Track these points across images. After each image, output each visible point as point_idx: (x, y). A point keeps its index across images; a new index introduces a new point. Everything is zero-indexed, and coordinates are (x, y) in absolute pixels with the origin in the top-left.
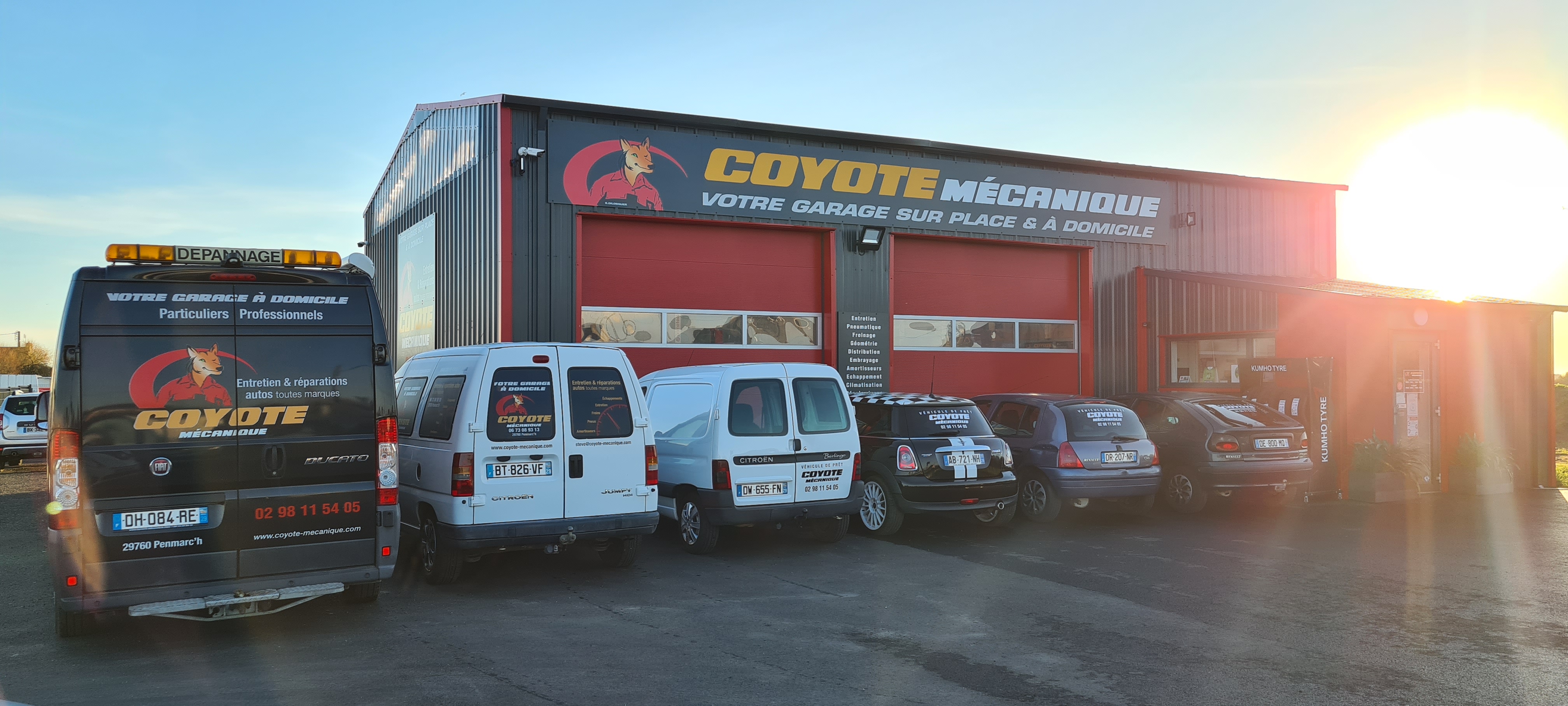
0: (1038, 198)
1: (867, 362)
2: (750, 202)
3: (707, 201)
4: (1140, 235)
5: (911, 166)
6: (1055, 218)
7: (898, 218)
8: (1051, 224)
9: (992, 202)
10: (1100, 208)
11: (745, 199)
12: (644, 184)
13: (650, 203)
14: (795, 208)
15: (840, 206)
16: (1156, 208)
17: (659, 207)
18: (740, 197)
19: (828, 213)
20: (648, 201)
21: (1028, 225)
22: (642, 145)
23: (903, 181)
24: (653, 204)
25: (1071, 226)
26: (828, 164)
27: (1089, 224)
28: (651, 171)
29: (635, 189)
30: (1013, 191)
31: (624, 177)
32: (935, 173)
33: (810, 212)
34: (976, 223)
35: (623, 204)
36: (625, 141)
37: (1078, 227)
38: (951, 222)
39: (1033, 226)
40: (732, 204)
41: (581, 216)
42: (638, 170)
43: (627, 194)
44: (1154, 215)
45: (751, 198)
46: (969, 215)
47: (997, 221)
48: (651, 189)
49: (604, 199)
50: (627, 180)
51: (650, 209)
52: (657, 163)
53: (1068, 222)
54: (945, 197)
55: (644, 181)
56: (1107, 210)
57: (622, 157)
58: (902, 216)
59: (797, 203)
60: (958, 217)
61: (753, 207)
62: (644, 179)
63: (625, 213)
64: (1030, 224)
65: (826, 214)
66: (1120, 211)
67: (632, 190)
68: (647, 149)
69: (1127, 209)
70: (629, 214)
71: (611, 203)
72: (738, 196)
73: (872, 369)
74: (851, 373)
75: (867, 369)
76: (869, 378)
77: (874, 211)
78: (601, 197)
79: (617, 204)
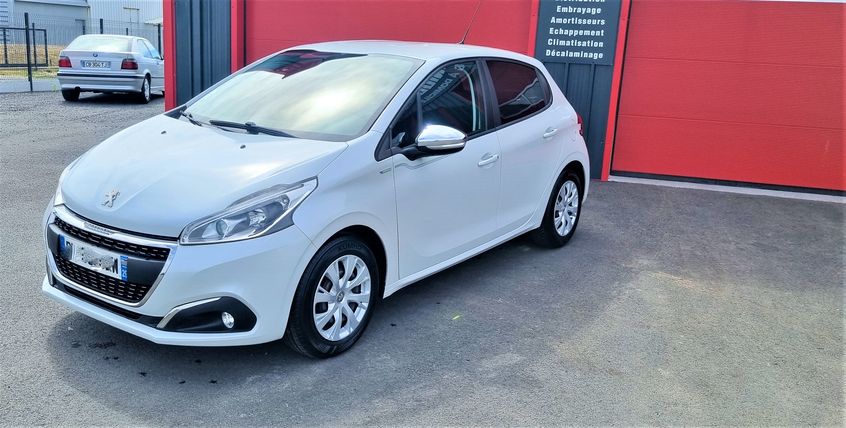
73: (589, 22)
74: (557, 26)
75: (582, 21)
76: (585, 34)
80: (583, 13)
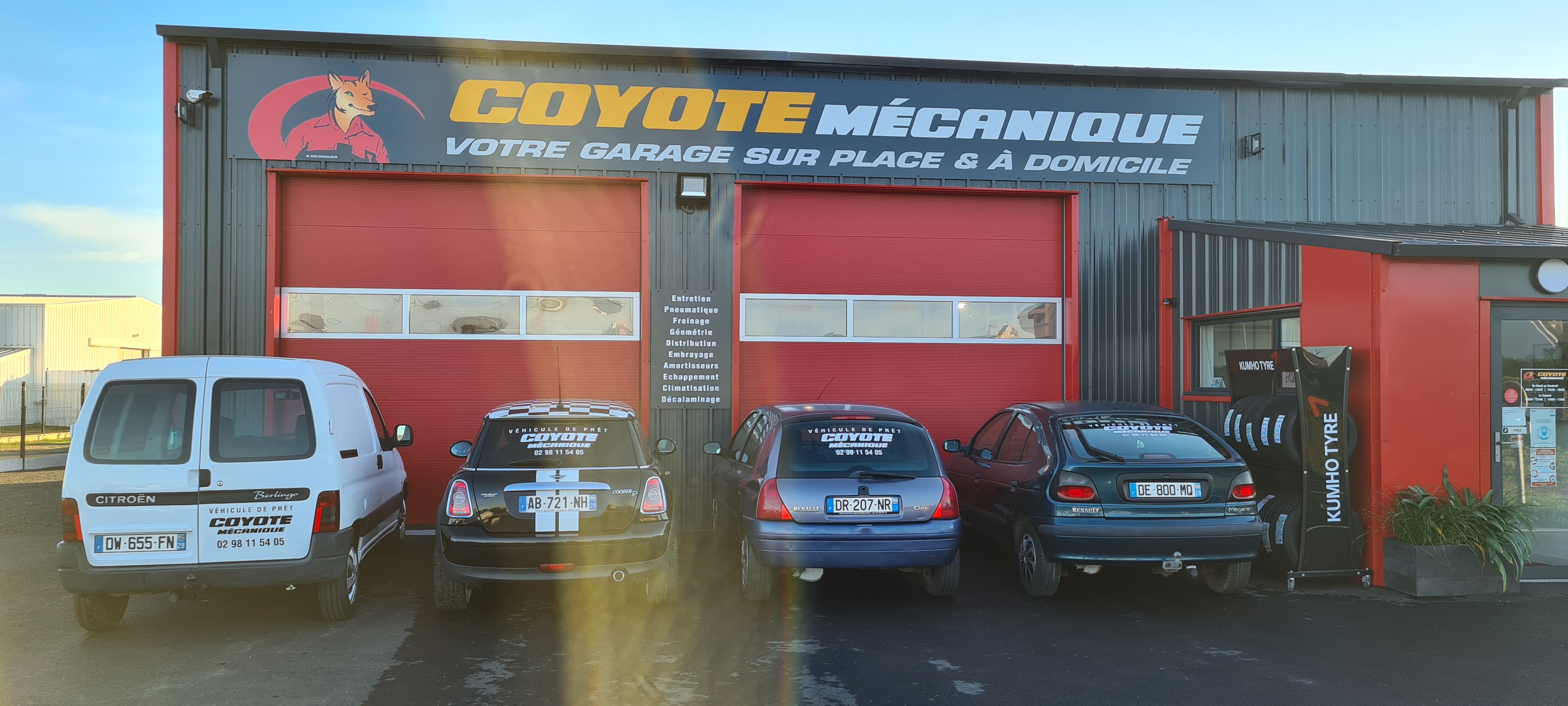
0: (981, 125)
2: (516, 148)
3: (452, 148)
4: (1164, 172)
5: (768, 89)
6: (1011, 152)
7: (746, 160)
8: (1005, 161)
9: (903, 133)
11: (509, 144)
12: (362, 130)
13: (371, 154)
14: (585, 154)
15: (655, 148)
16: (1196, 130)
17: (382, 157)
18: (502, 141)
19: (636, 157)
20: (367, 152)
21: (963, 164)
22: (359, 80)
23: (755, 111)
24: (374, 155)
25: (1038, 162)
26: (636, 93)
27: (1071, 159)
28: (373, 113)
30: (937, 117)
31: (333, 121)
32: (808, 98)
33: (609, 157)
34: (875, 164)
35: (332, 157)
36: (336, 76)
37: (1051, 163)
38: (833, 163)
39: (973, 165)
40: (490, 151)
41: (275, 173)
43: (338, 143)
44: (1192, 141)
45: (519, 142)
46: (862, 154)
47: (910, 160)
48: (373, 136)
49: (304, 151)
50: (338, 126)
51: (370, 162)
52: (379, 102)
53: (1033, 158)
54: (824, 128)
55: (362, 126)
56: (1105, 135)
57: (331, 97)
58: (753, 159)
59: (588, 147)
60: (843, 156)
61: (521, 153)
62: (361, 124)
63: (332, 168)
64: (967, 162)
65: (632, 159)
67: (345, 138)
68: (367, 85)
69: (1140, 133)
70: (342, 168)
71: (316, 156)
72: (499, 142)
73: (703, 366)
74: (671, 372)
75: (696, 366)
76: (699, 379)
77: (708, 154)
78: (301, 149)
79: (323, 157)
80: (696, 358)
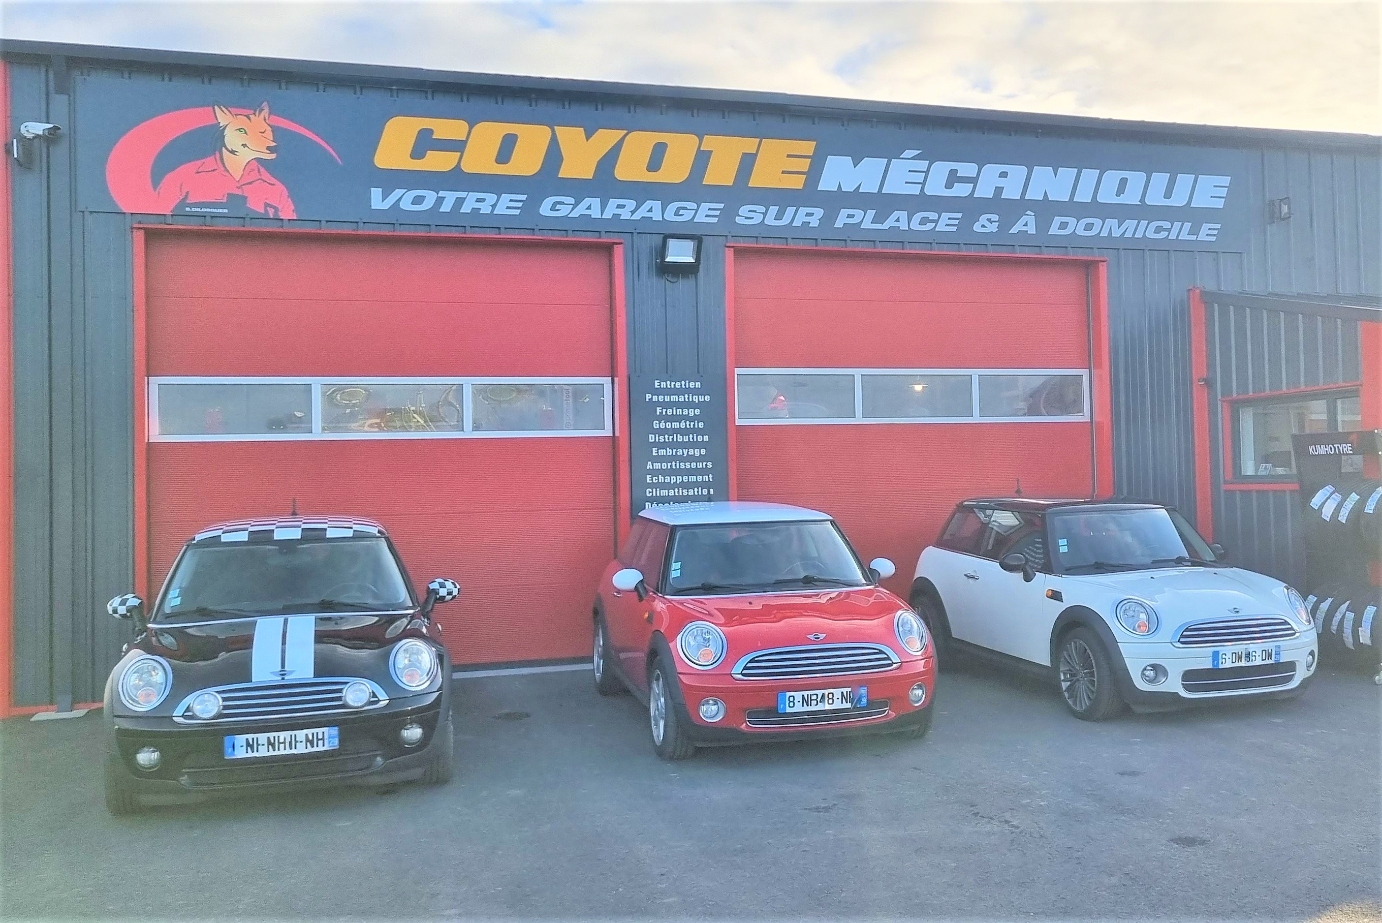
0: (1001, 182)
1: (685, 455)
2: (460, 202)
3: (378, 201)
4: (1194, 237)
5: (762, 136)
6: (1034, 214)
7: (738, 220)
8: (1027, 224)
9: (915, 190)
10: (1118, 195)
11: (450, 198)
12: (259, 177)
13: (271, 206)
14: (545, 209)
15: (631, 204)
16: (1224, 192)
17: (288, 212)
18: (441, 194)
19: (608, 215)
20: (266, 205)
21: (983, 226)
22: (254, 114)
23: (747, 162)
24: (277, 211)
25: (1064, 225)
26: (606, 138)
27: (1097, 222)
28: (273, 156)
29: (244, 185)
30: (953, 172)
31: (221, 165)
32: (808, 147)
33: (575, 214)
34: (886, 226)
35: (221, 211)
36: (224, 109)
37: (1076, 227)
38: (839, 224)
39: (993, 228)
40: (427, 205)
41: (143, 231)
42: (247, 155)
43: (228, 194)
44: (1220, 204)
45: (462, 194)
46: (871, 213)
47: (924, 221)
48: (274, 185)
49: (183, 203)
50: (227, 171)
51: (272, 217)
53: (1058, 220)
54: (827, 183)
55: (259, 172)
56: (1131, 197)
57: (218, 135)
58: (746, 218)
59: (549, 202)
60: (849, 216)
61: (466, 209)
62: (259, 170)
63: (222, 225)
64: (986, 224)
65: (603, 217)
66: (1155, 198)
67: (237, 187)
68: (265, 120)
69: (1168, 195)
70: (235, 226)
71: (199, 210)
72: (438, 194)
73: (693, 465)
74: (654, 472)
75: (685, 466)
76: (690, 481)
77: (694, 211)
78: (179, 200)
79: (208, 210)
